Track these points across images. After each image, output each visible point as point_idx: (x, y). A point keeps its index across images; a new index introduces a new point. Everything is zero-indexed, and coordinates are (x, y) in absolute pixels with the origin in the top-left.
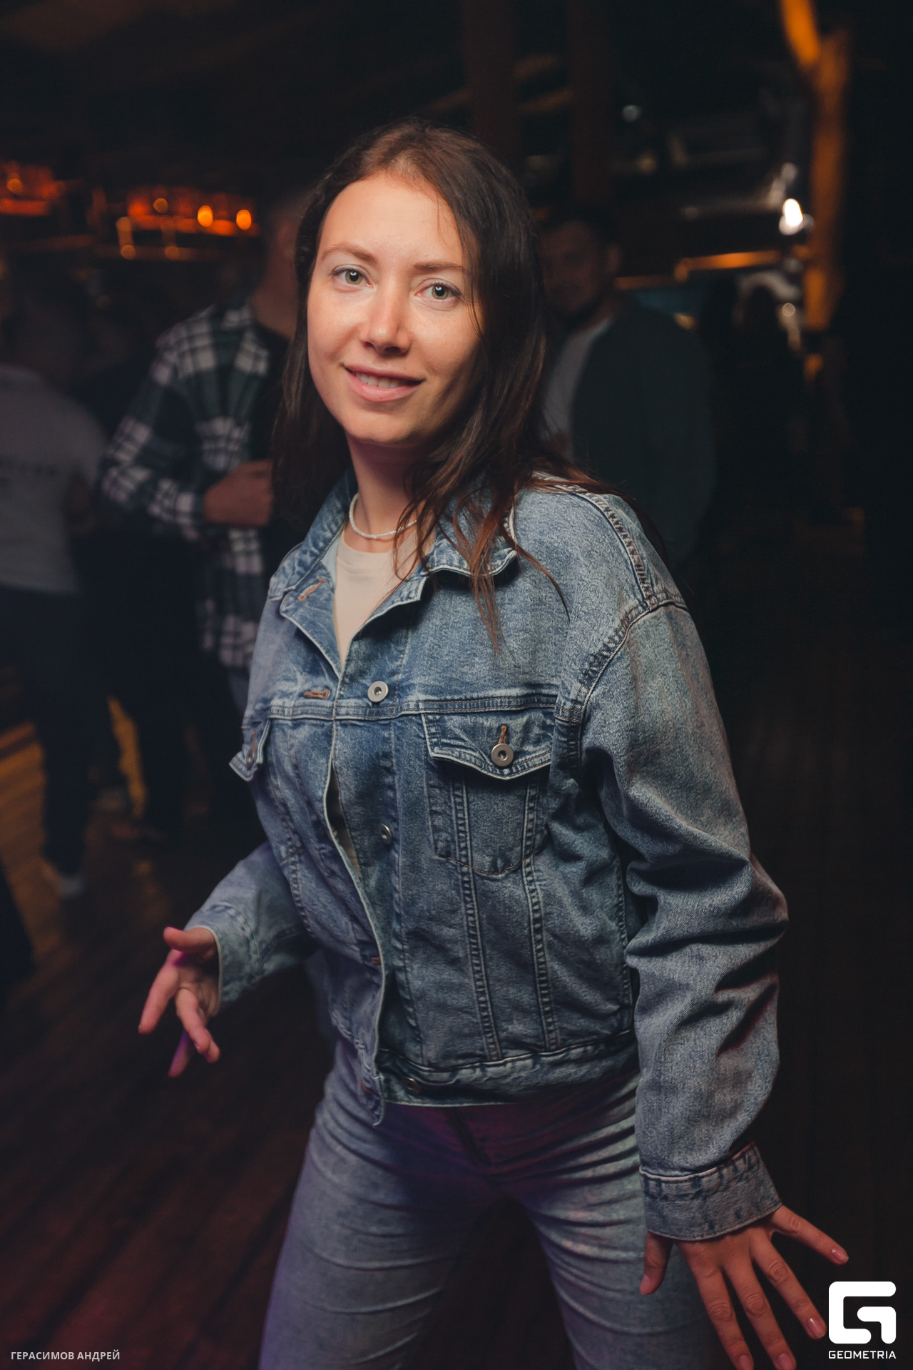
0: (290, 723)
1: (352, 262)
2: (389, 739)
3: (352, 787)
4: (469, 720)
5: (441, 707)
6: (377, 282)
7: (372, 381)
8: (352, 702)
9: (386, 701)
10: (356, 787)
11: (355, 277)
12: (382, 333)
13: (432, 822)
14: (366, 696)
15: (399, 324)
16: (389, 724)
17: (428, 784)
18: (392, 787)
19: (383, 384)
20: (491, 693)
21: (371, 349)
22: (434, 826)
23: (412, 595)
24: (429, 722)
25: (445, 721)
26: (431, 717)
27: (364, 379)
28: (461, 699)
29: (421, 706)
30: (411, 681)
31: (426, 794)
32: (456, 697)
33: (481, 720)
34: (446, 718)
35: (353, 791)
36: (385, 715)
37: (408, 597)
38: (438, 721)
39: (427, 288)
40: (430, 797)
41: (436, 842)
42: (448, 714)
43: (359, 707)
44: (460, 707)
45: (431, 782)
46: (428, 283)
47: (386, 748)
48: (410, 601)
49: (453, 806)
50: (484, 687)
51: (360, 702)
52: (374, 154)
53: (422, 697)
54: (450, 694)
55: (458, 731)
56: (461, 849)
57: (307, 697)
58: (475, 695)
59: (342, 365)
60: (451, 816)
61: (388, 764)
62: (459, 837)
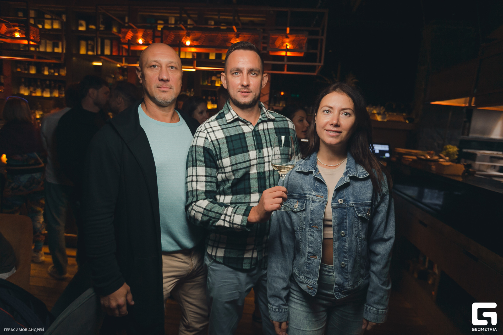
0: (311, 201)
1: (328, 109)
2: (346, 211)
3: (337, 222)
4: (363, 207)
5: (357, 205)
6: (333, 113)
7: (332, 132)
8: (336, 204)
9: (343, 203)
10: (338, 222)
11: (328, 112)
12: (335, 122)
13: (355, 229)
14: (338, 202)
15: (338, 120)
16: (345, 208)
17: (355, 221)
18: (346, 222)
19: (334, 133)
20: (367, 202)
21: (332, 125)
22: (355, 230)
23: (348, 181)
24: (356, 208)
25: (359, 208)
26: (356, 207)
27: (330, 132)
28: (360, 203)
29: (354, 204)
30: (349, 199)
31: (354, 223)
32: (359, 202)
33: (365, 207)
34: (359, 207)
35: (337, 223)
36: (344, 206)
37: (347, 181)
38: (357, 208)
39: (344, 113)
40: (355, 224)
41: (355, 233)
42: (359, 206)
43: (337, 205)
44: (361, 205)
45: (356, 220)
46: (344, 112)
47: (345, 213)
48: (347, 182)
49: (359, 225)
50: (365, 201)
51: (337, 203)
52: (331, 88)
53: (353, 203)
54: (358, 202)
55: (362, 210)
56: (360, 234)
57: (316, 196)
58: (363, 202)
59: (325, 130)
60: (359, 227)
61: (346, 217)
62: (360, 232)
